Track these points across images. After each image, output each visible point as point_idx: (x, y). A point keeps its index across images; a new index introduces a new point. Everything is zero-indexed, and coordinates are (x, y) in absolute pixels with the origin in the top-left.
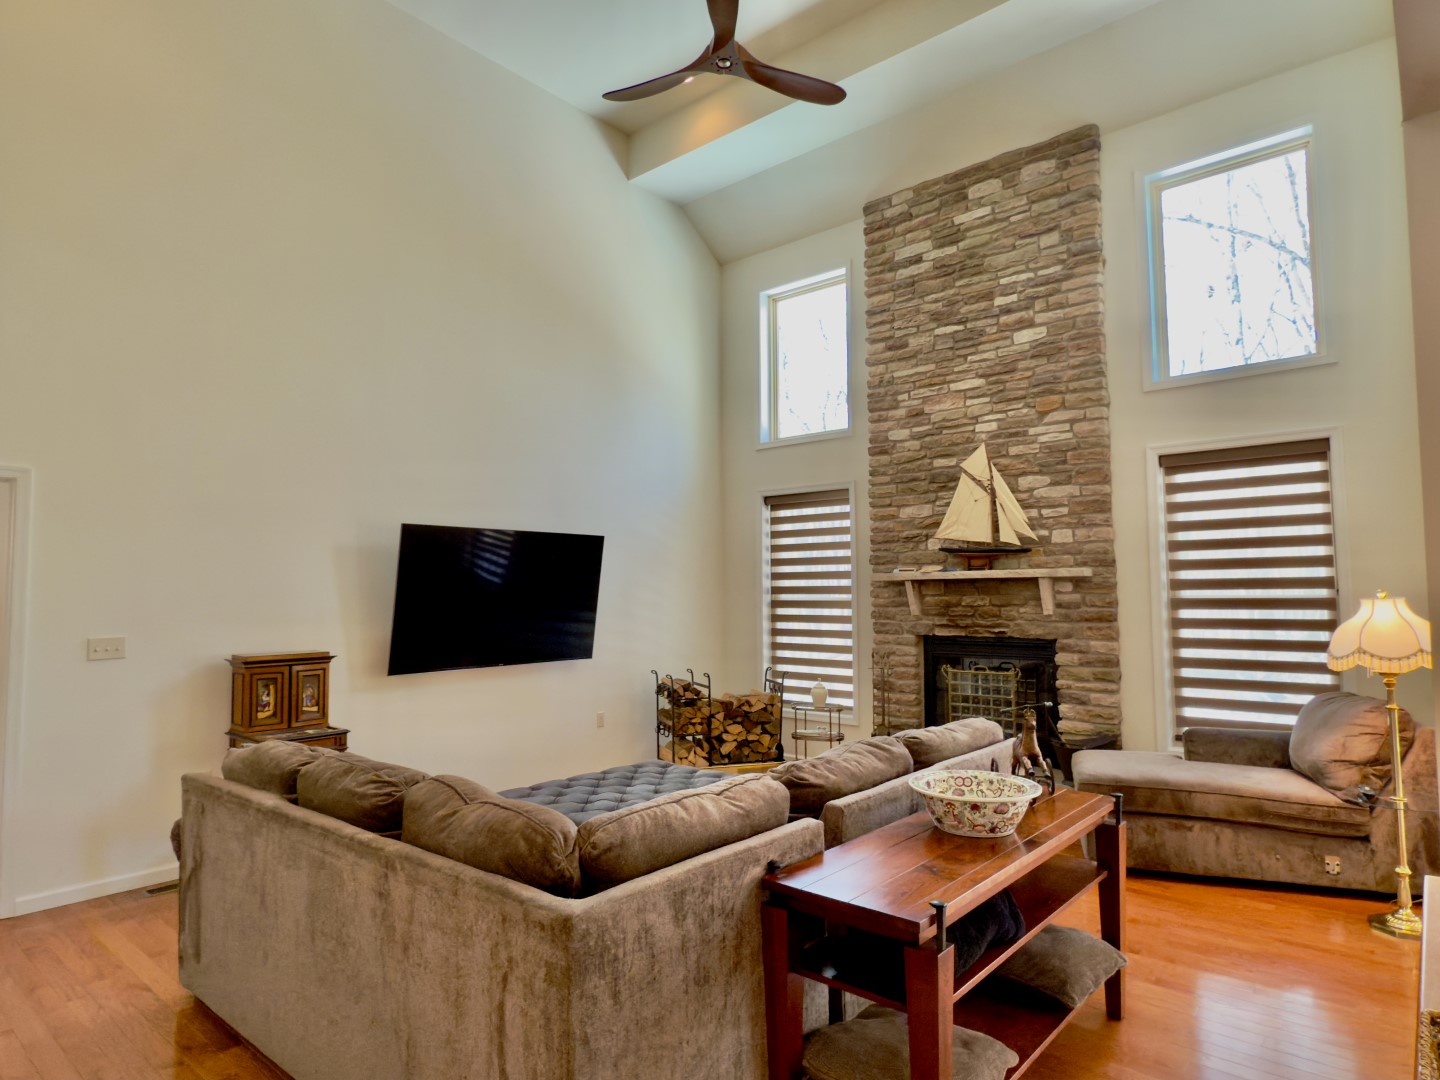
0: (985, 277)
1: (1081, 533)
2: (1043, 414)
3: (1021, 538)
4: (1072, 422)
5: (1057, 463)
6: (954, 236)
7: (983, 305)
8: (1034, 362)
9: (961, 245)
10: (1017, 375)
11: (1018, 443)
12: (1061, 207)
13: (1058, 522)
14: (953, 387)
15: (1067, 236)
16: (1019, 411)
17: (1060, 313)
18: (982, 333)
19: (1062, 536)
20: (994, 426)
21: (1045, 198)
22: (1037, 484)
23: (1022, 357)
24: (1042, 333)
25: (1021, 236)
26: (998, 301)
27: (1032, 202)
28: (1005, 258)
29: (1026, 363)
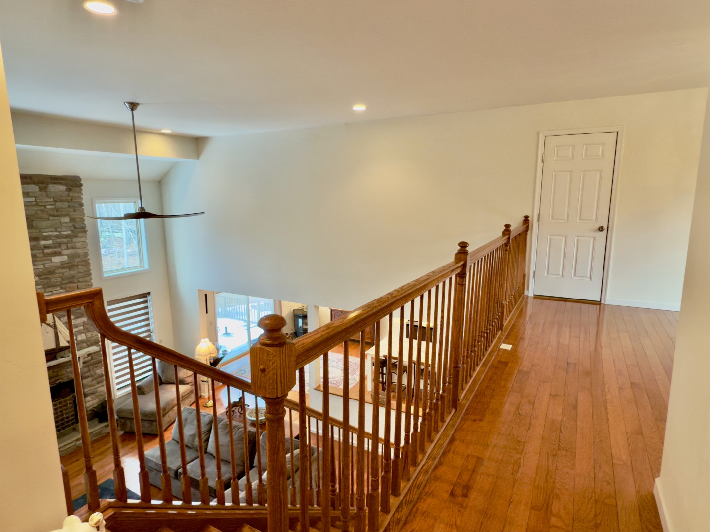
1: (89, 335)
3: (68, 343)
8: (64, 271)
10: (56, 276)
12: (69, 207)
15: (72, 220)
17: (73, 251)
21: (62, 201)
23: (58, 267)
24: (65, 258)
25: (51, 215)
26: (43, 243)
27: (55, 201)
28: (44, 224)
29: (60, 271)
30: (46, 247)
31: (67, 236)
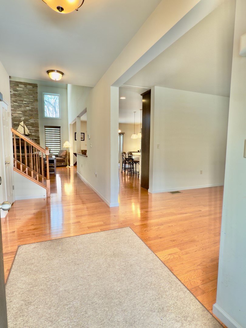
0: (22, 98)
1: (36, 134)
2: (31, 119)
3: (28, 134)
4: (35, 120)
5: (32, 125)
6: (17, 91)
7: (22, 102)
8: (29, 112)
9: (18, 92)
10: (27, 113)
11: (27, 122)
12: (33, 93)
13: (33, 132)
14: (17, 112)
15: (34, 97)
16: (27, 117)
17: (33, 106)
18: (21, 106)
19: (33, 134)
20: (24, 119)
21: (30, 91)
22: (30, 127)
23: (28, 110)
24: (30, 108)
25: (27, 95)
26: (24, 102)
27: (29, 90)
28: (25, 97)
29: (28, 112)
30: (25, 104)
31: (31, 102)
